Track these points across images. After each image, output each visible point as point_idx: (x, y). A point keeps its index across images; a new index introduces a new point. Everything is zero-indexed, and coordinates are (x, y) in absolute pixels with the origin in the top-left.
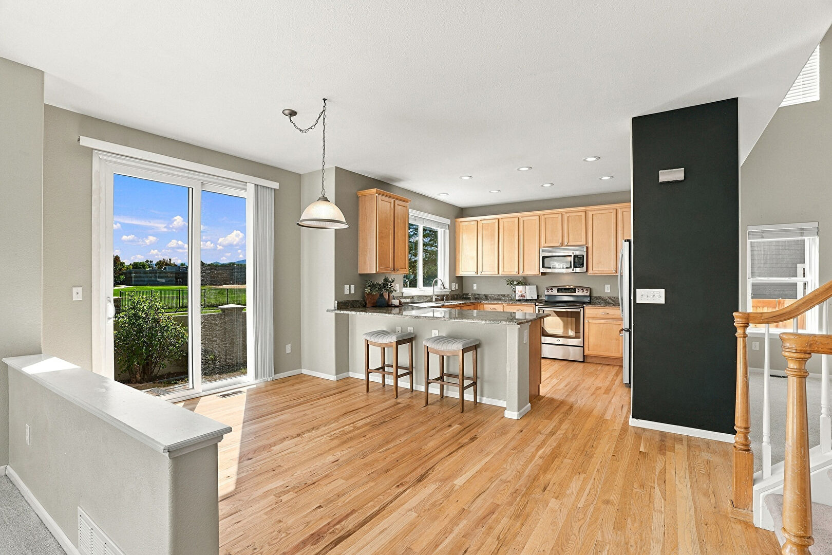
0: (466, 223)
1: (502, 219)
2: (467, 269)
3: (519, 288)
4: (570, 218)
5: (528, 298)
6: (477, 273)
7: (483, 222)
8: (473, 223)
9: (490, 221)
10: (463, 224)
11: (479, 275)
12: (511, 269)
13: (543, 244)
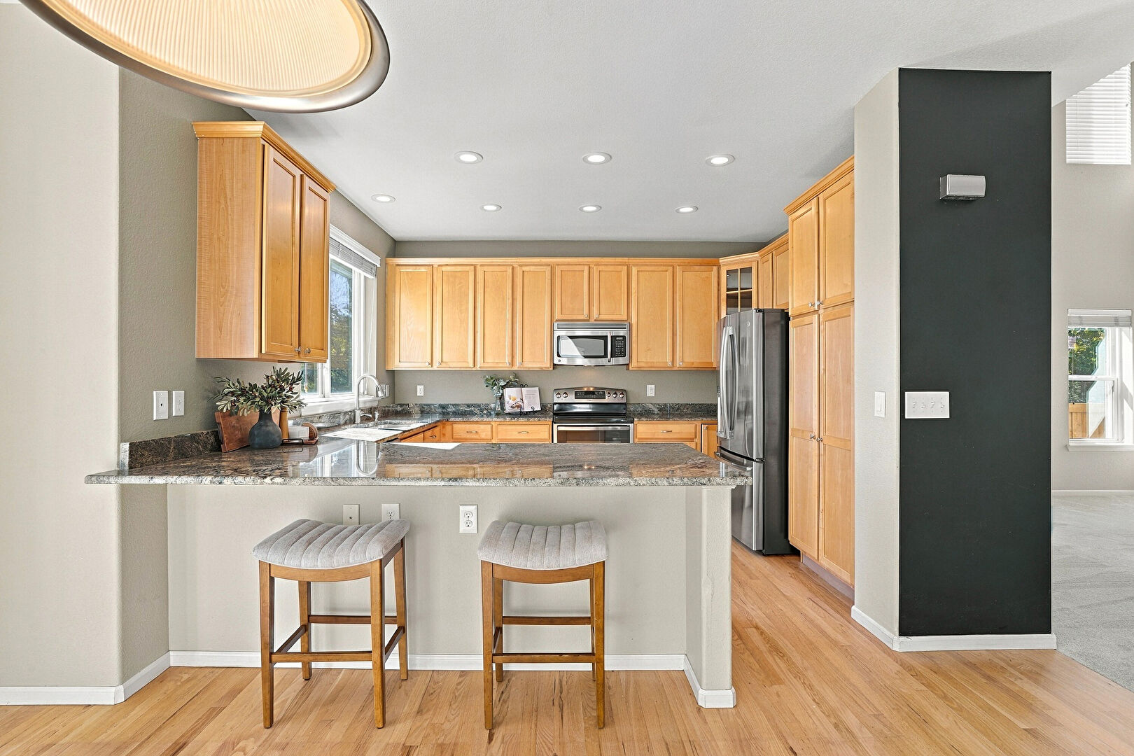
0: (410, 269)
1: (481, 265)
2: (408, 357)
3: (510, 393)
4: (602, 273)
5: (527, 409)
6: (431, 364)
7: (444, 269)
8: (423, 269)
9: (459, 269)
10: (404, 269)
11: (435, 368)
12: (497, 360)
13: (557, 316)
